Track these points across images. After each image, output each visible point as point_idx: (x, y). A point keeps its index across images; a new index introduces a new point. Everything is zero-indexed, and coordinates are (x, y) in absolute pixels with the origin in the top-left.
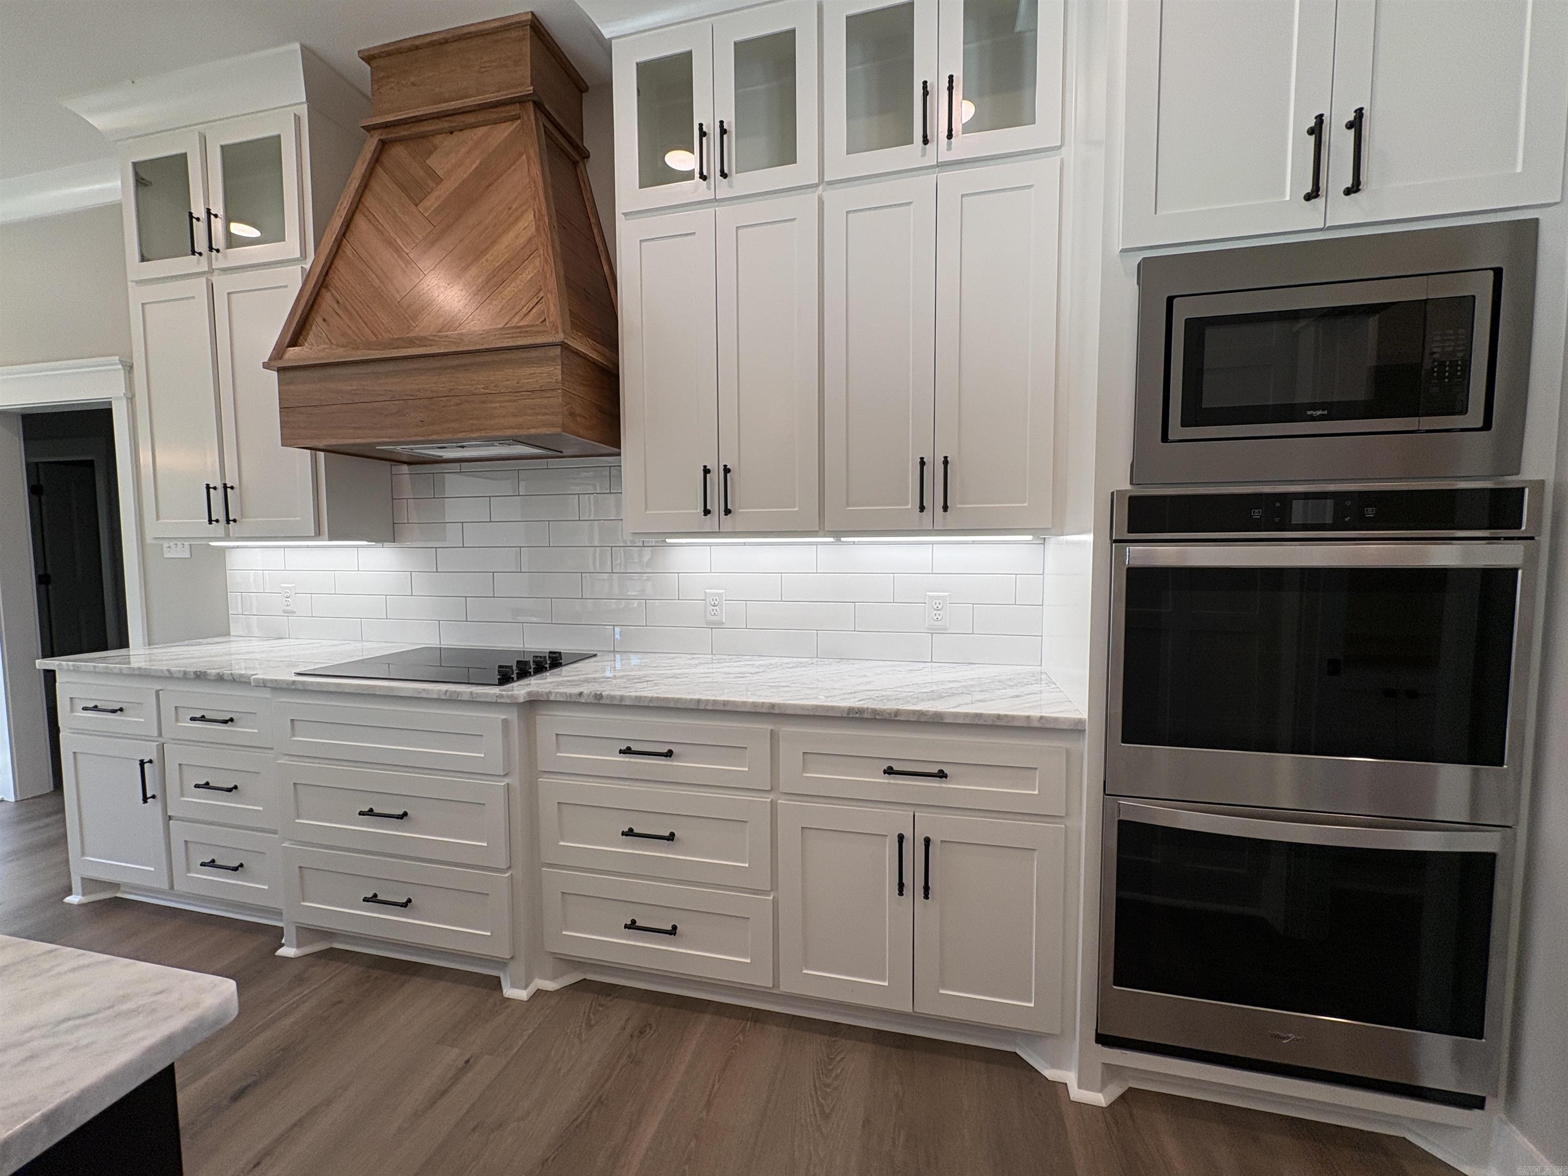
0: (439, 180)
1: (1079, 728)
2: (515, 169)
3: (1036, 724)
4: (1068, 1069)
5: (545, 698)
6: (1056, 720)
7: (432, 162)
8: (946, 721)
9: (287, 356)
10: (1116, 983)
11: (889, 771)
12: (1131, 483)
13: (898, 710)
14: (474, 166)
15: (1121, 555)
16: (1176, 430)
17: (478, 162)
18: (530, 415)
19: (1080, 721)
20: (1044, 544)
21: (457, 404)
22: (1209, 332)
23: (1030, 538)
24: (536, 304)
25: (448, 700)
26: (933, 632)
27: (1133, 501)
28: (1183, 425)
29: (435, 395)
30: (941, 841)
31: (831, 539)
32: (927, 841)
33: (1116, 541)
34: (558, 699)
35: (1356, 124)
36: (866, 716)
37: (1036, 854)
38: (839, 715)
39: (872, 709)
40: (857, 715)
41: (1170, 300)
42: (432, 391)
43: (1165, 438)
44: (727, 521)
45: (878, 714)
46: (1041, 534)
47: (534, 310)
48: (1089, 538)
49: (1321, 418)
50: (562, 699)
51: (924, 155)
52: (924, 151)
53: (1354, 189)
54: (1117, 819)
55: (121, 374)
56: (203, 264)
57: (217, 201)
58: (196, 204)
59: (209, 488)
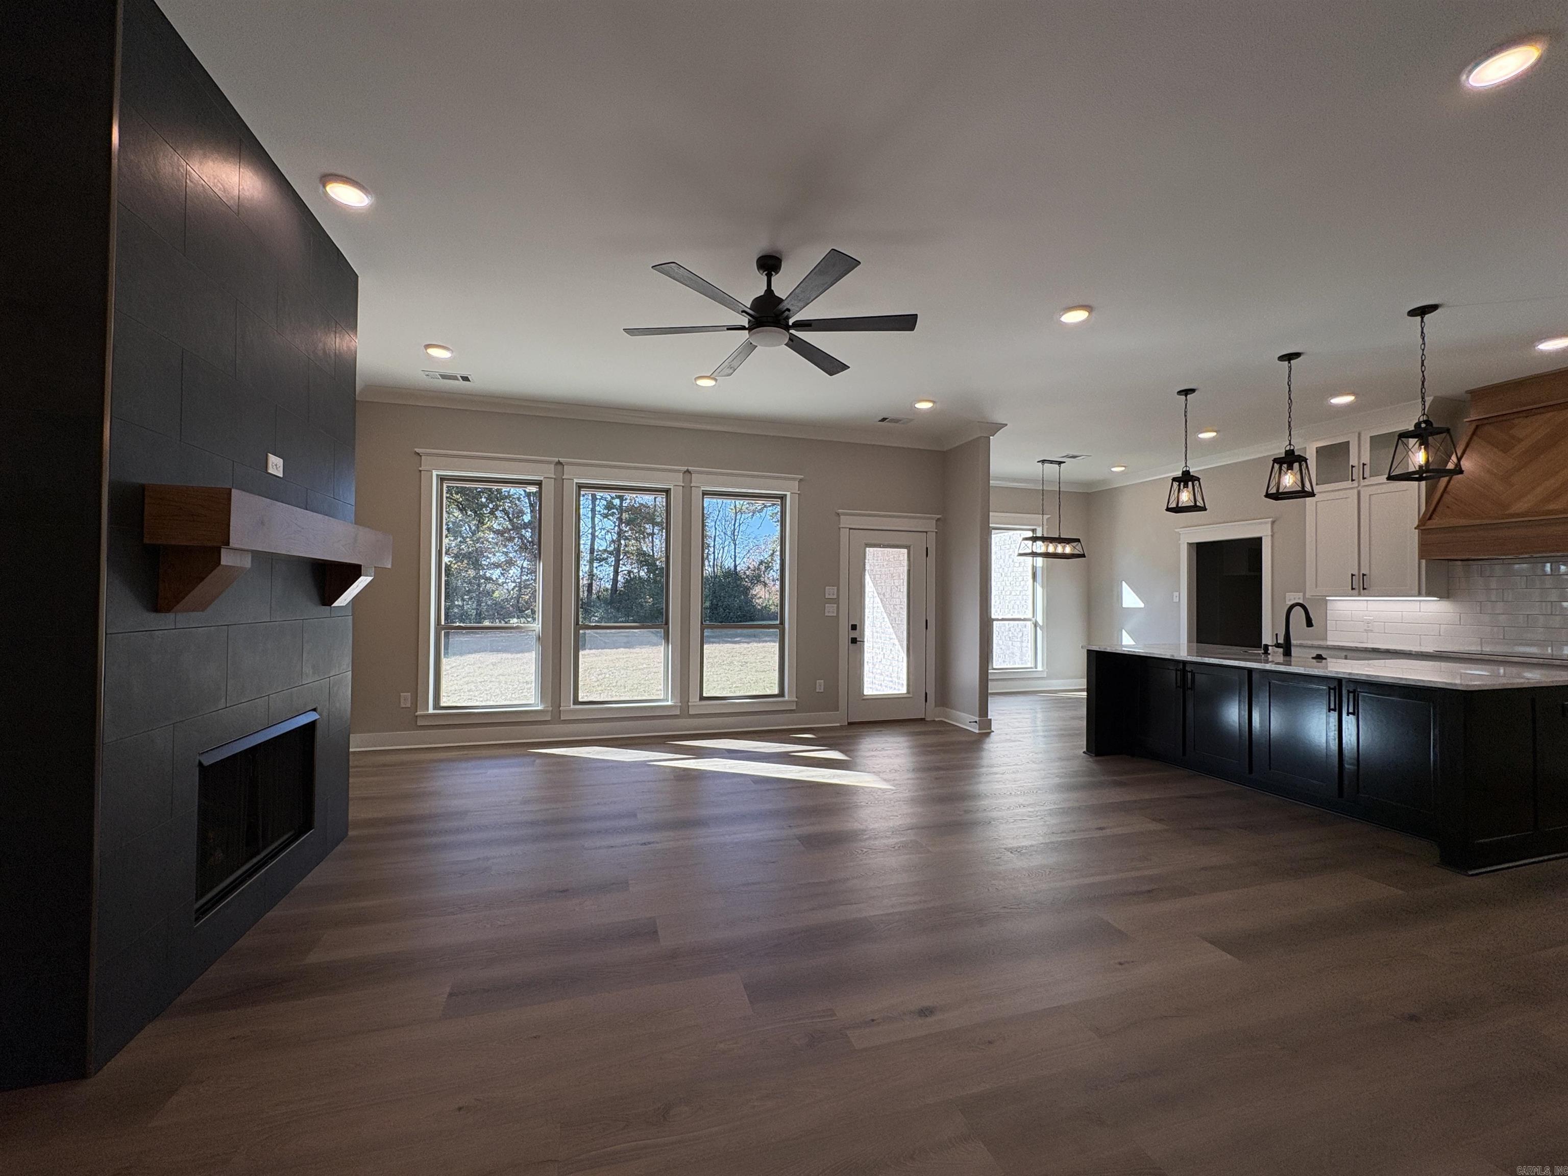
0: (1520, 441)
9: (1427, 524)
14: (1546, 431)
55: (1269, 526)
56: (1355, 484)
57: (1366, 458)
58: (1353, 461)
59: (1352, 575)
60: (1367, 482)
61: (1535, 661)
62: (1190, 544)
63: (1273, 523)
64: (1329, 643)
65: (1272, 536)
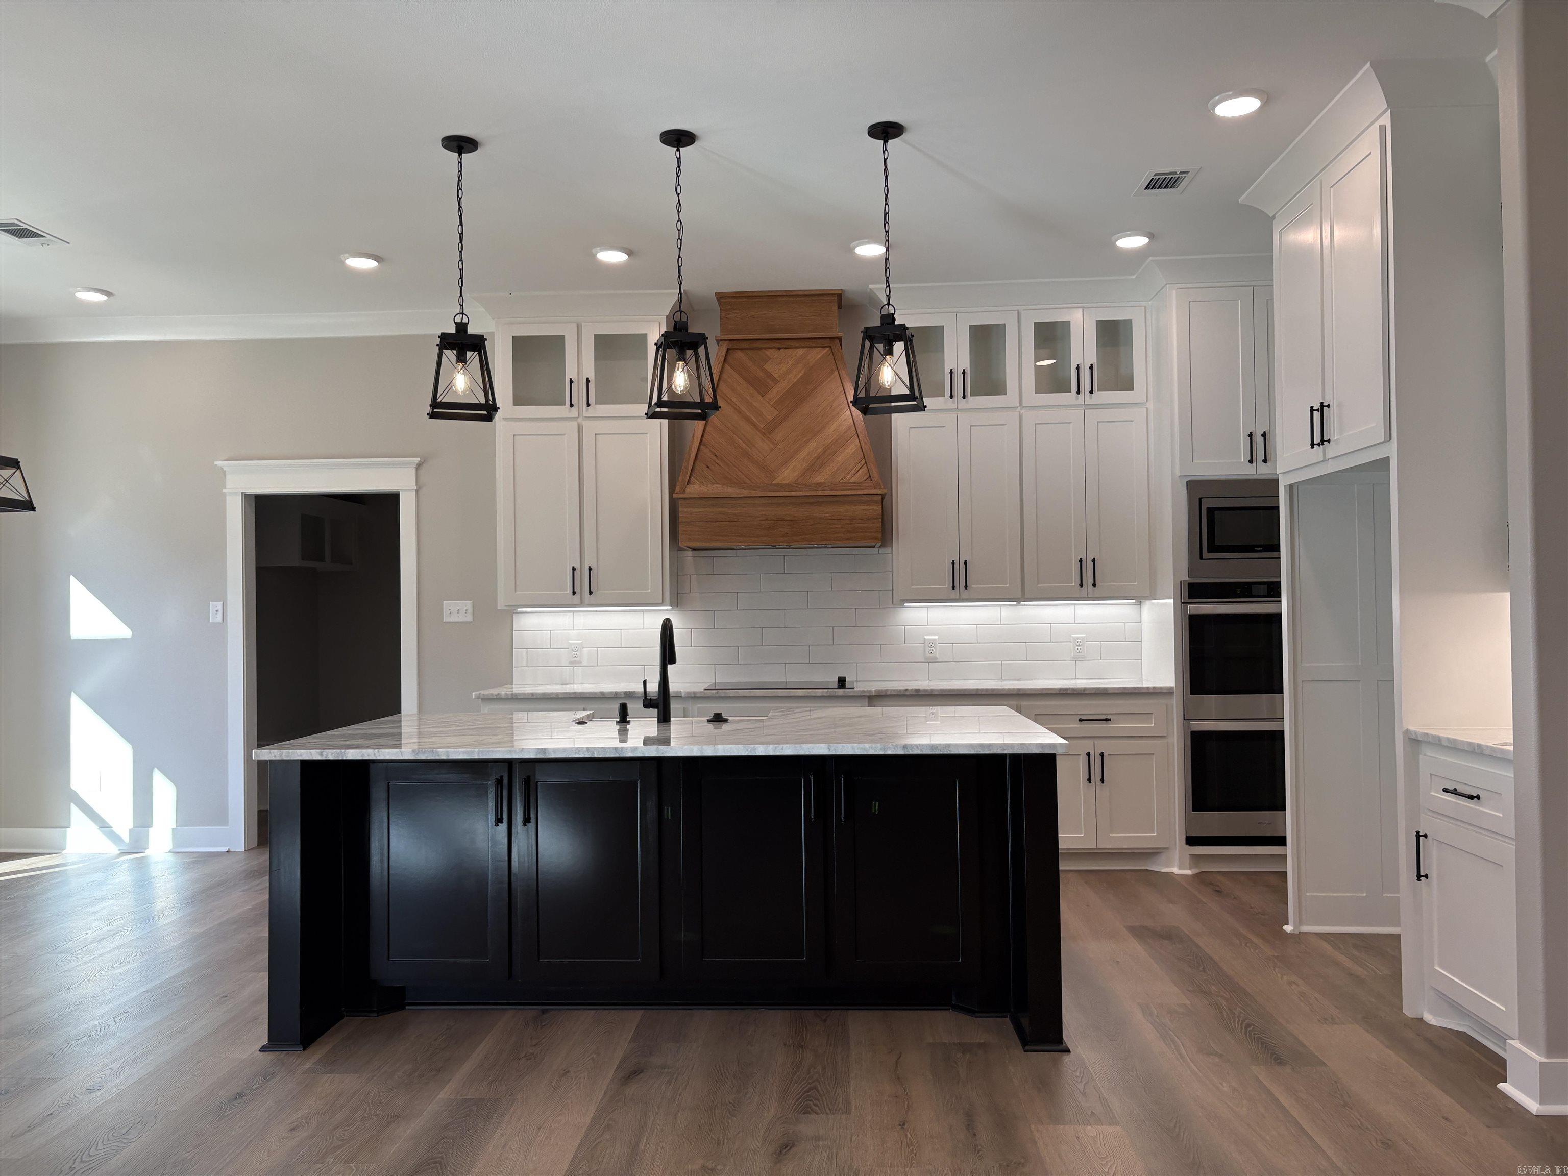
0: (776, 381)
1: (1171, 691)
2: (830, 381)
3: (1151, 691)
4: (1173, 867)
5: (884, 694)
6: (1161, 688)
7: (769, 367)
8: (1109, 692)
9: (688, 490)
10: (1193, 811)
11: (1081, 720)
12: (1188, 577)
13: (1085, 688)
14: (801, 375)
15: (1186, 609)
16: (1206, 554)
17: (803, 372)
18: (861, 532)
19: (1172, 688)
20: (1141, 604)
21: (812, 525)
22: (1216, 513)
23: (1134, 601)
24: (860, 468)
25: (829, 696)
26: (1076, 660)
27: (1191, 586)
28: (1208, 552)
29: (796, 519)
30: (1109, 755)
31: (1015, 603)
32: (1102, 755)
33: (1183, 603)
34: (892, 693)
35: (1264, 435)
36: (1069, 692)
37: (1154, 756)
38: (1054, 692)
39: (1072, 688)
40: (1064, 692)
41: (1200, 499)
42: (795, 517)
43: (1201, 558)
44: (965, 593)
45: (1075, 691)
46: (1140, 599)
47: (860, 472)
48: (1172, 601)
49: (1260, 551)
50: (895, 693)
51: (1077, 399)
52: (1077, 397)
53: (1265, 461)
54: (1190, 731)
55: (413, 471)
56: (574, 412)
57: (589, 371)
58: (571, 372)
59: (574, 569)
60: (590, 412)
61: (819, 692)
62: (246, 496)
63: (419, 466)
64: (517, 689)
65: (417, 491)
